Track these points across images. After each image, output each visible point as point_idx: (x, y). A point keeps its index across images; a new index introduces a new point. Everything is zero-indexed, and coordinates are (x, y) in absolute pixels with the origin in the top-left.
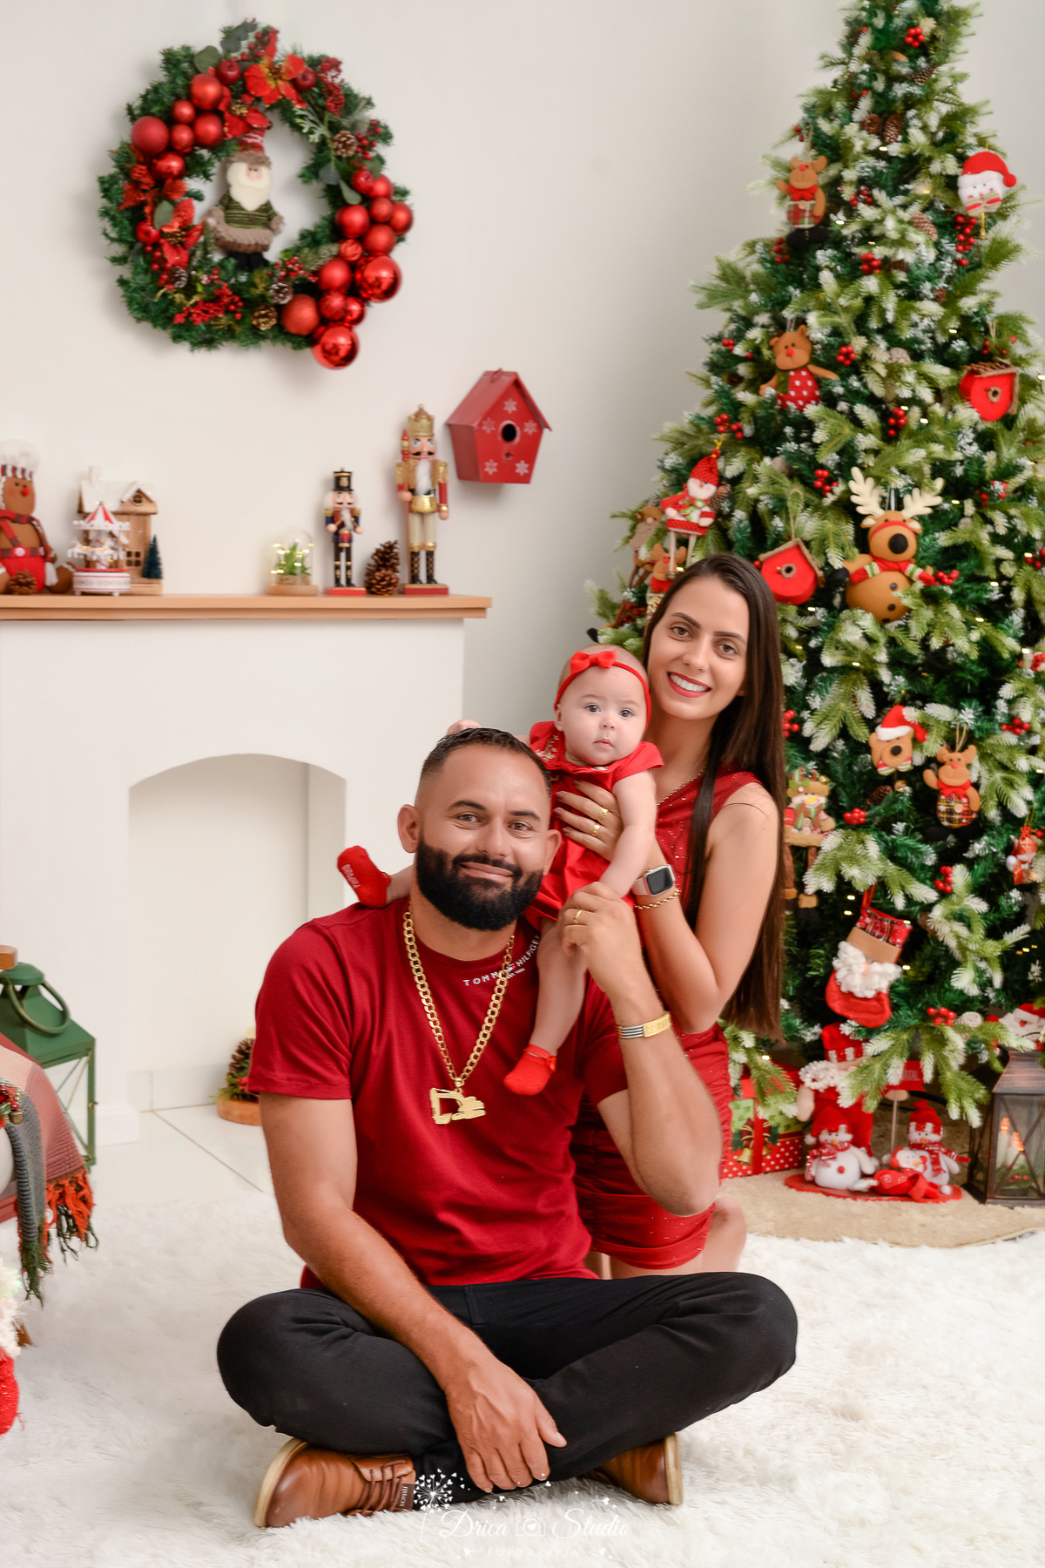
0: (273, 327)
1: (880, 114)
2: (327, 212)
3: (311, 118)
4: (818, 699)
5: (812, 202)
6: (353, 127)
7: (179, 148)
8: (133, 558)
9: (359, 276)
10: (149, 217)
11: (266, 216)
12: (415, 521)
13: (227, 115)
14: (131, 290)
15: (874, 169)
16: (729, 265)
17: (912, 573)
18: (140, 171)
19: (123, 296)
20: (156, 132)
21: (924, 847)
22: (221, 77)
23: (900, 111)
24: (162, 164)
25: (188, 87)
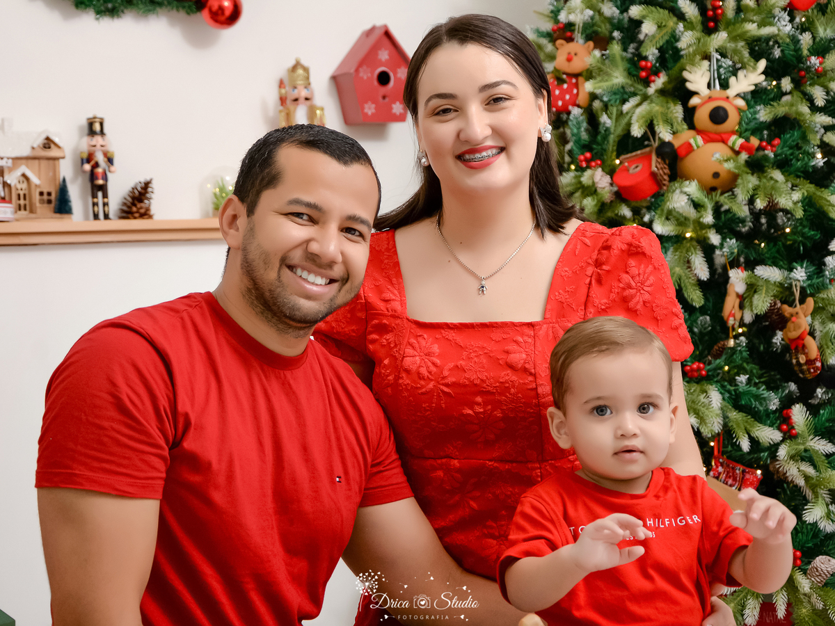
17: (734, 143)
21: (766, 394)
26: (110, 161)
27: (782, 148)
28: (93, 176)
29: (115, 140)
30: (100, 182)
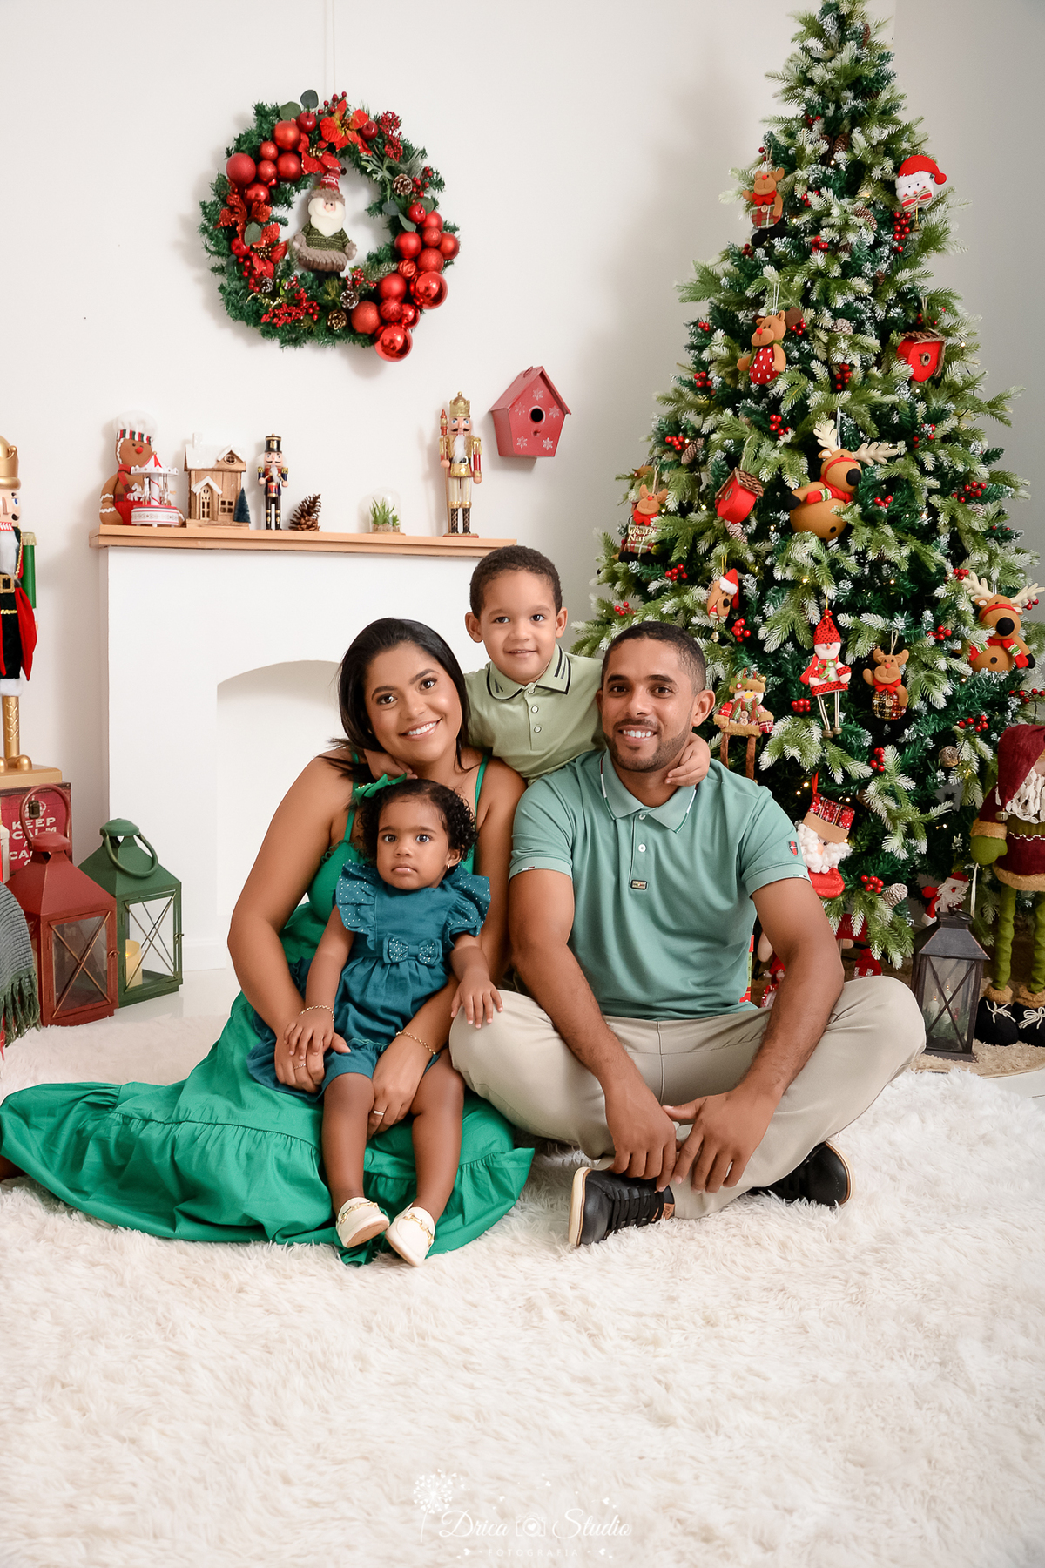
0: (344, 328)
1: (830, 136)
2: (388, 238)
3: (375, 162)
4: (772, 608)
5: (772, 206)
6: (409, 172)
7: (265, 180)
8: (227, 506)
9: (412, 288)
10: (240, 235)
11: (341, 241)
12: (455, 484)
13: (304, 155)
14: (227, 293)
15: (824, 174)
16: (706, 269)
18: (234, 199)
19: (222, 300)
21: (862, 732)
22: (300, 126)
23: (846, 131)
24: (251, 193)
25: (273, 132)
26: (284, 476)
27: (893, 505)
28: (267, 490)
29: (289, 458)
30: (274, 495)
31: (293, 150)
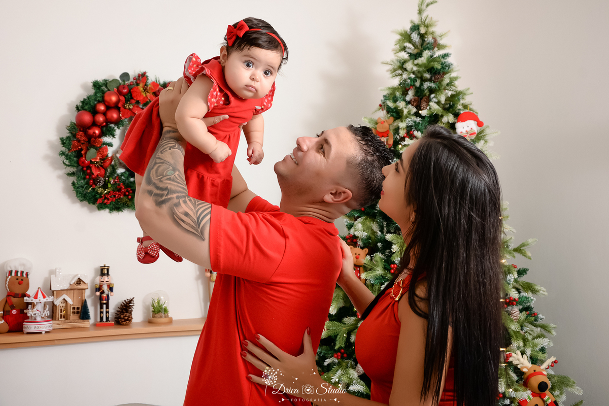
1: (418, 97)
7: (99, 124)
8: (76, 310)
10: (84, 156)
13: (122, 109)
14: (76, 188)
15: (415, 122)
18: (80, 135)
19: (74, 190)
20: (87, 118)
22: (119, 92)
23: (427, 95)
24: (91, 131)
25: (103, 97)
30: (105, 301)
31: (116, 107)
